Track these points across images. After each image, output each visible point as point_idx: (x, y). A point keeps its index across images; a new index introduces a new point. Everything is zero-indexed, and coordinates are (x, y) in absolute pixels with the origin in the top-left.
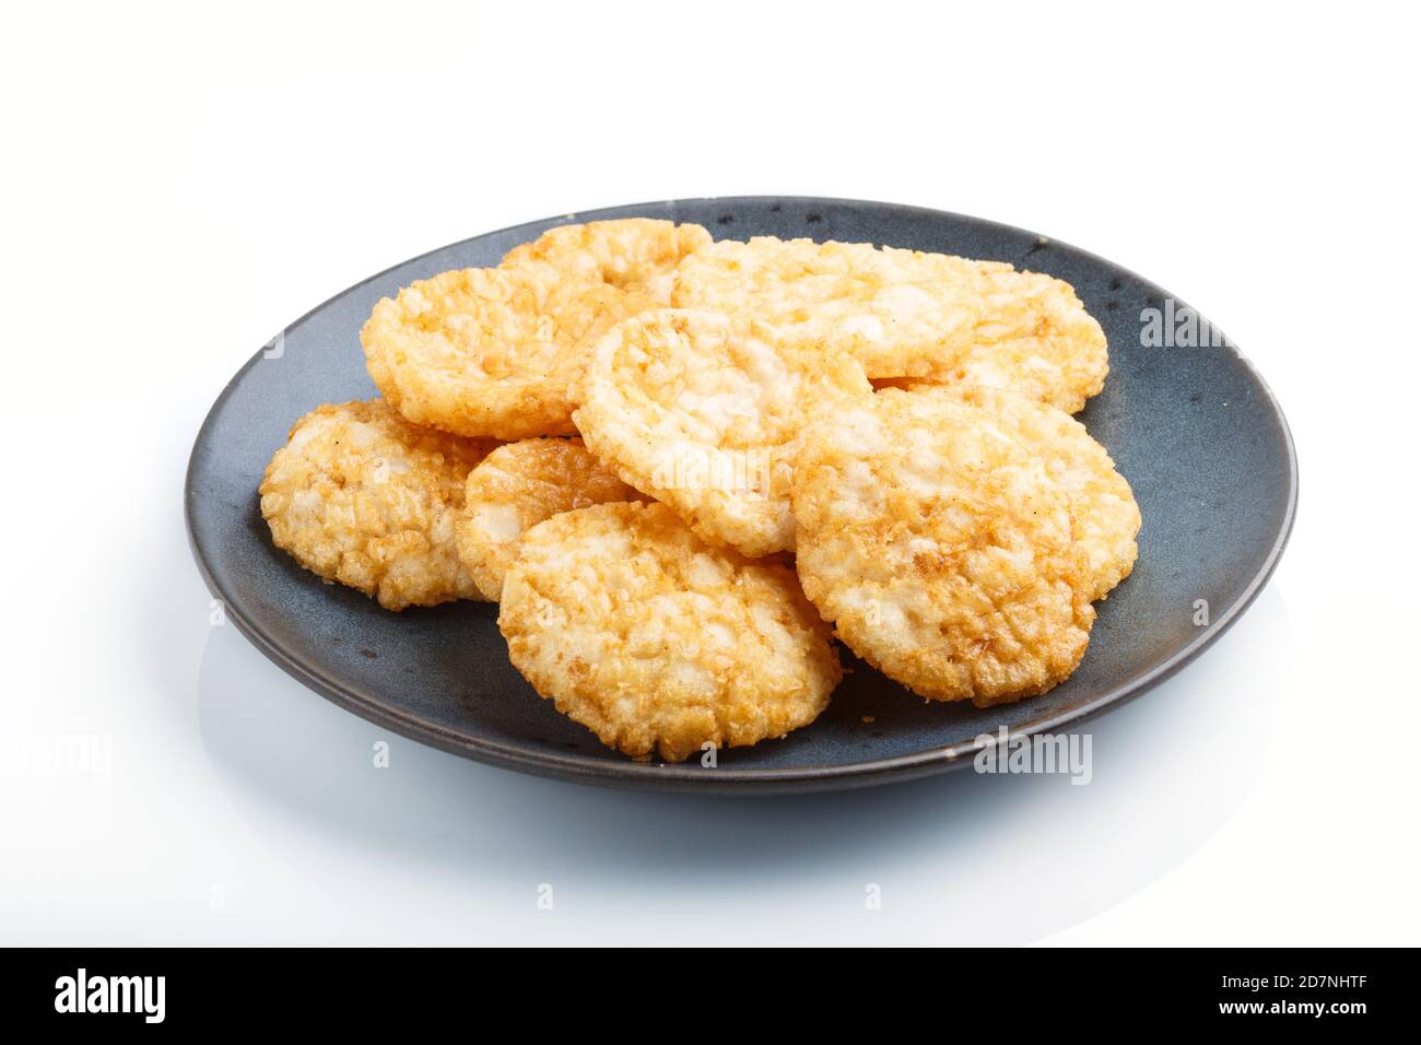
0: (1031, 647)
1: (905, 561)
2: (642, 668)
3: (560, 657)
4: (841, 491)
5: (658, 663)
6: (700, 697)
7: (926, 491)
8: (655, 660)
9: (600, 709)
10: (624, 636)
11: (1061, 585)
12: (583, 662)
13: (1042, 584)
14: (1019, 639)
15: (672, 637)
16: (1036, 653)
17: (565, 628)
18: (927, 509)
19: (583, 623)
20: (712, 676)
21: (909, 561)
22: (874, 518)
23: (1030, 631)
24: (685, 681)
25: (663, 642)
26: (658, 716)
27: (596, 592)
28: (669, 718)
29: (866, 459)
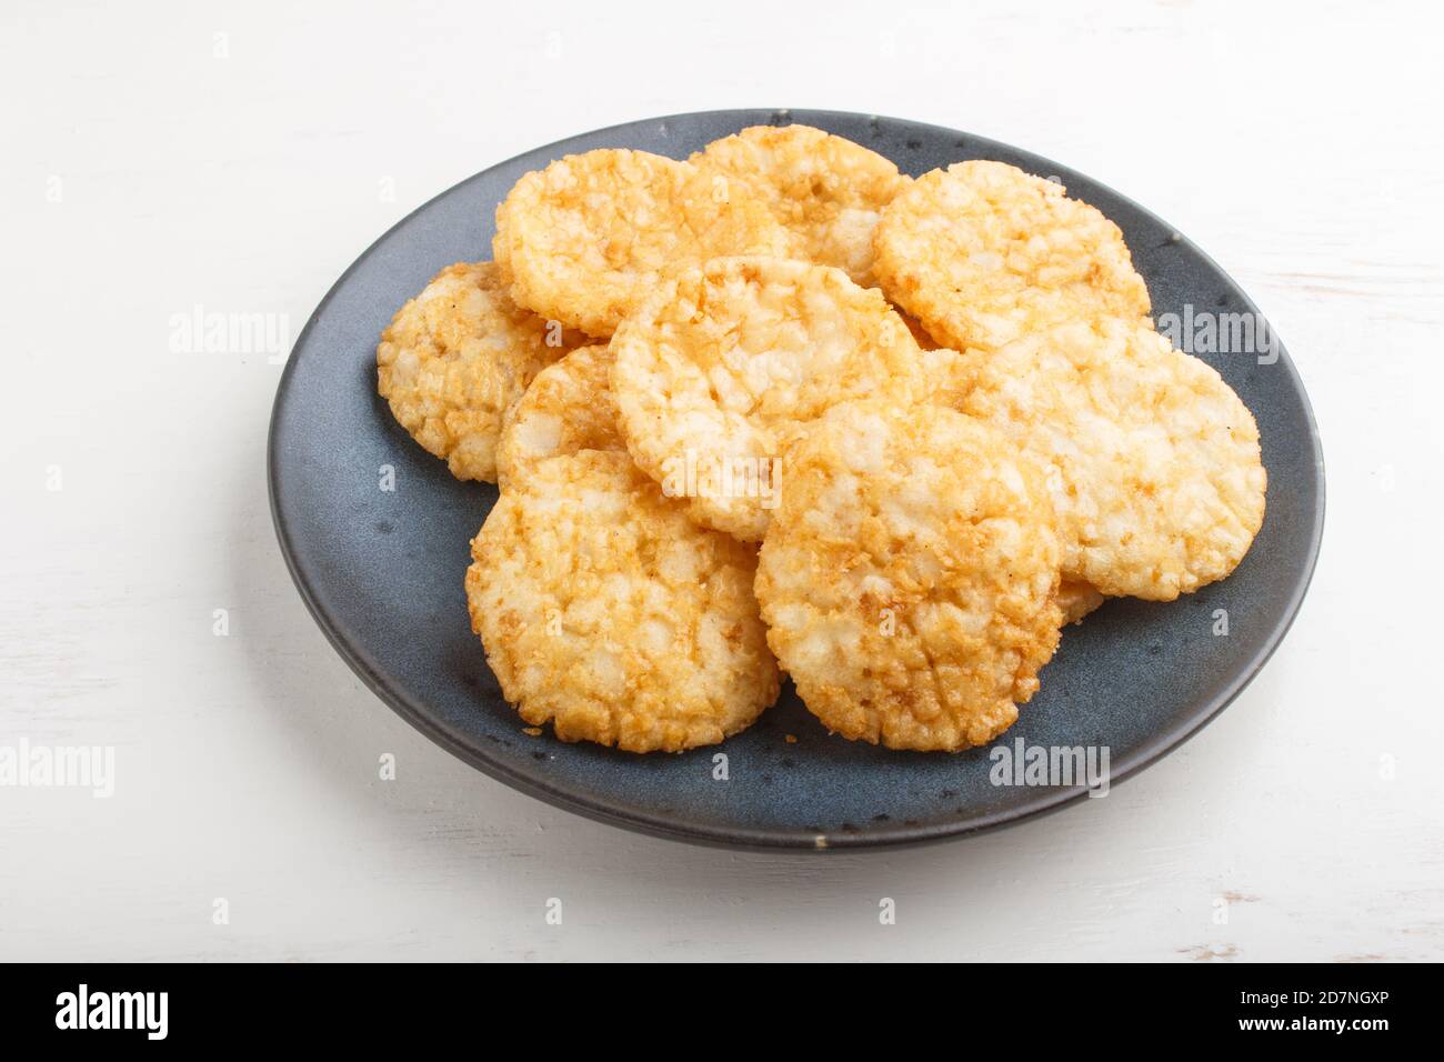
0: (953, 713)
1: (851, 596)
2: (564, 642)
3: (500, 602)
4: (822, 502)
5: (583, 643)
6: (602, 695)
7: (903, 527)
8: (582, 639)
9: (514, 670)
10: (565, 604)
11: (1010, 655)
12: (515, 616)
13: (990, 651)
14: (943, 702)
15: (606, 624)
16: (954, 718)
17: (516, 575)
18: (898, 546)
19: (535, 577)
20: (623, 677)
21: (854, 596)
22: (840, 540)
23: (955, 698)
24: (598, 672)
25: (597, 624)
26: (557, 697)
27: (562, 550)
28: (568, 703)
29: (860, 474)
